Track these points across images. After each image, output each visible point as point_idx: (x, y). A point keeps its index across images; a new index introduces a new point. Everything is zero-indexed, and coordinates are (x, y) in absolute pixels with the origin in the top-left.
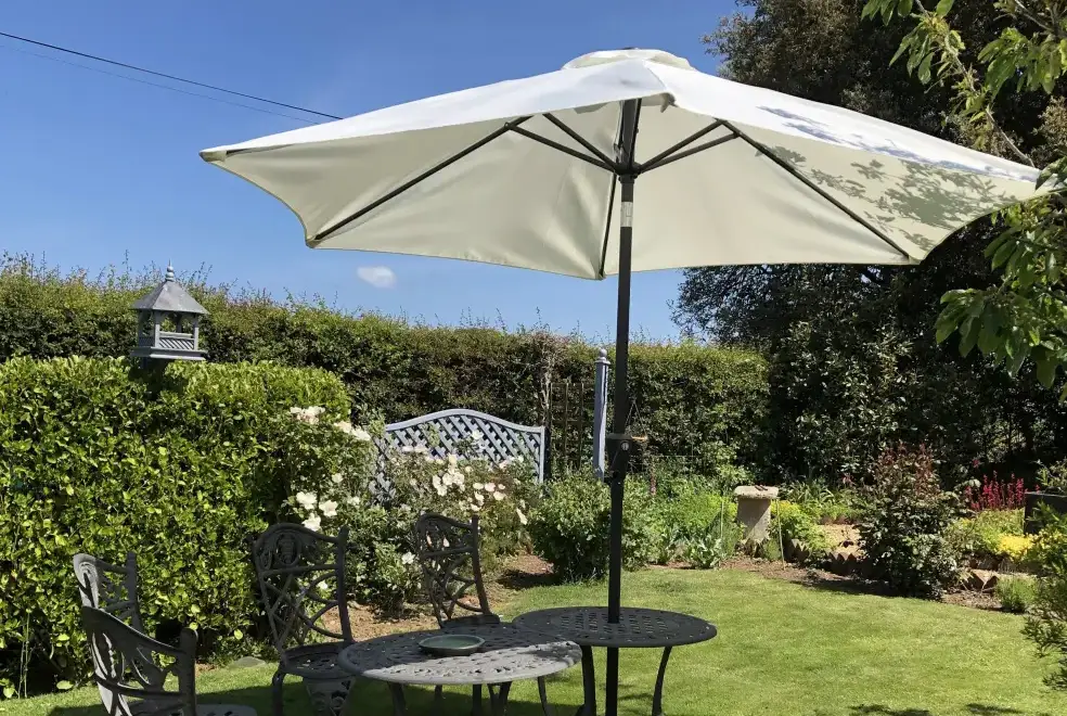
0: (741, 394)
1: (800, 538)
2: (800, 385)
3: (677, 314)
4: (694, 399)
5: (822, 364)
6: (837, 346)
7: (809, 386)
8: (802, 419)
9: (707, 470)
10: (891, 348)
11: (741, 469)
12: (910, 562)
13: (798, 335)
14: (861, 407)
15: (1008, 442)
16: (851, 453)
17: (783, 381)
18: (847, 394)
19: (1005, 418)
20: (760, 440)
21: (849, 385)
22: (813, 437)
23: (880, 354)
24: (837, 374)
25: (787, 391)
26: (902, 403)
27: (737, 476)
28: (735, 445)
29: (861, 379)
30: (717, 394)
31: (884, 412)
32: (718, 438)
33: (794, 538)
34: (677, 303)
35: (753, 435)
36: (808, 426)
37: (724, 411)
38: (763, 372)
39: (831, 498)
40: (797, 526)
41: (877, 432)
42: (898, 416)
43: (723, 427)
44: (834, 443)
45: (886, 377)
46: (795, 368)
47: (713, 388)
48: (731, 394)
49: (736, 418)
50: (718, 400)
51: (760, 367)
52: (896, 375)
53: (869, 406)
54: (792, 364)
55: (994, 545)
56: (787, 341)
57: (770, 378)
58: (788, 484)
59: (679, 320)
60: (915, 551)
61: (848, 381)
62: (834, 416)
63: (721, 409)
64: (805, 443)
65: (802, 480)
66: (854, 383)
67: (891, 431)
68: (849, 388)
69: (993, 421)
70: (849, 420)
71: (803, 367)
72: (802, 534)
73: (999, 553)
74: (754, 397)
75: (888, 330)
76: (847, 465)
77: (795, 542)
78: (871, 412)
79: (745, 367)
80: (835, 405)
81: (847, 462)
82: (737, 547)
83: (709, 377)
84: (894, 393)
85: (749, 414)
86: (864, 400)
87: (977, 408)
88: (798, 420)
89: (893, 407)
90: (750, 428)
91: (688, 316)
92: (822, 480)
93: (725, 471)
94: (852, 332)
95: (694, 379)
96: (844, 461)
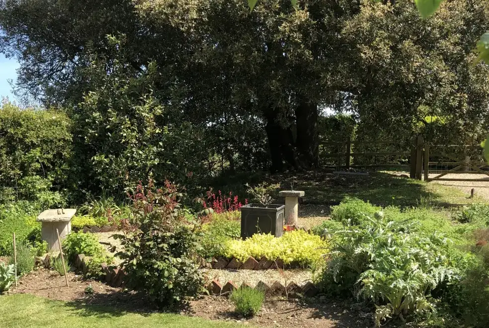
0: (51, 141)
1: (85, 253)
2: (93, 136)
3: (16, 89)
4: (14, 146)
5: (107, 120)
6: (116, 107)
7: (100, 136)
8: (95, 158)
9: (30, 197)
10: (151, 110)
11: (57, 193)
12: (163, 283)
13: (89, 101)
14: (134, 150)
15: (221, 166)
16: (129, 180)
17: (81, 132)
18: (123, 140)
19: (219, 152)
20: (69, 173)
21: (125, 135)
22: (104, 170)
23: (144, 114)
24: (118, 127)
25: (85, 139)
26: (161, 147)
27: (53, 199)
28: (50, 178)
29: (133, 131)
30: (32, 142)
31: (149, 152)
32: (35, 173)
33: (80, 253)
34: (15, 81)
35: (63, 170)
36: (100, 162)
37: (39, 154)
38: (67, 127)
39: (118, 211)
40: (83, 244)
41: (145, 166)
42: (158, 155)
43: (38, 166)
44: (118, 174)
45: (149, 129)
46: (88, 124)
47: (27, 137)
48: (44, 141)
49: (48, 159)
50: (34, 146)
51: (65, 123)
52: (155, 128)
53: (139, 148)
54: (87, 120)
55: (224, 251)
56: (82, 104)
57: (72, 131)
58: (89, 202)
59: (18, 93)
60: (166, 274)
61: (124, 132)
62: (117, 156)
63: (36, 153)
64: (100, 174)
65: (98, 199)
66: (128, 133)
67: (154, 165)
68: (125, 137)
69: (213, 155)
70: (127, 158)
71: (94, 122)
72: (87, 250)
73: (229, 256)
74: (61, 143)
75: (148, 97)
76: (128, 188)
77: (82, 256)
78: (141, 152)
79: (52, 123)
80: (118, 149)
81: (128, 186)
82: (37, 263)
83: (24, 129)
84: (154, 140)
85: (59, 155)
86: (136, 144)
87: (204, 148)
88: (92, 159)
89: (155, 149)
90: (61, 165)
91: (24, 90)
92: (111, 199)
93: (43, 196)
94: (125, 99)
95: (11, 131)
96: (126, 186)
